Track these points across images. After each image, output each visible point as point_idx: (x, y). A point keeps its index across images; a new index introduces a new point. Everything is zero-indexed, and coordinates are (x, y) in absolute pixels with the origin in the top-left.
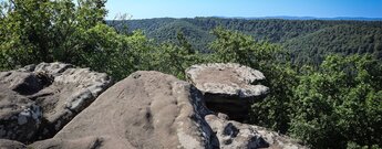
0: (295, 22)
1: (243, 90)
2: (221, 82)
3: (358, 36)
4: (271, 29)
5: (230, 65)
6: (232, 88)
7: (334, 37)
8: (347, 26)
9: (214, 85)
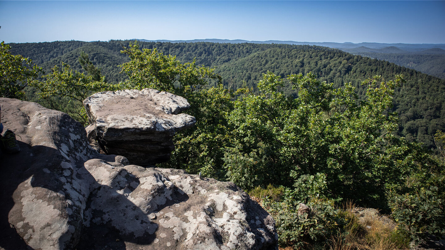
0: (226, 46)
1: (160, 121)
2: (132, 113)
3: (290, 61)
4: (200, 54)
5: (145, 91)
6: (145, 120)
7: (267, 62)
8: (279, 50)
9: (121, 117)
